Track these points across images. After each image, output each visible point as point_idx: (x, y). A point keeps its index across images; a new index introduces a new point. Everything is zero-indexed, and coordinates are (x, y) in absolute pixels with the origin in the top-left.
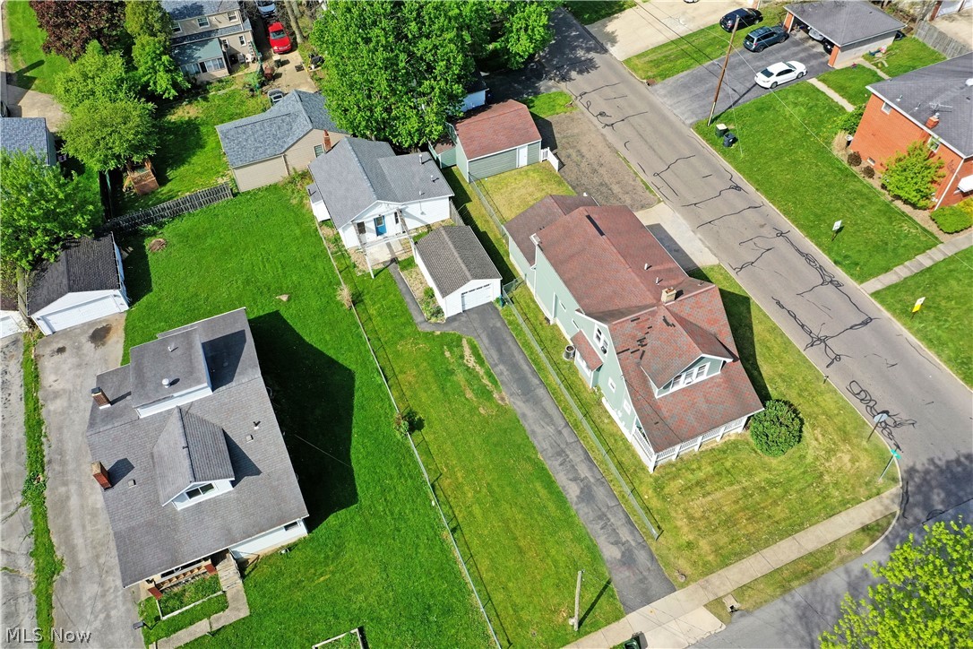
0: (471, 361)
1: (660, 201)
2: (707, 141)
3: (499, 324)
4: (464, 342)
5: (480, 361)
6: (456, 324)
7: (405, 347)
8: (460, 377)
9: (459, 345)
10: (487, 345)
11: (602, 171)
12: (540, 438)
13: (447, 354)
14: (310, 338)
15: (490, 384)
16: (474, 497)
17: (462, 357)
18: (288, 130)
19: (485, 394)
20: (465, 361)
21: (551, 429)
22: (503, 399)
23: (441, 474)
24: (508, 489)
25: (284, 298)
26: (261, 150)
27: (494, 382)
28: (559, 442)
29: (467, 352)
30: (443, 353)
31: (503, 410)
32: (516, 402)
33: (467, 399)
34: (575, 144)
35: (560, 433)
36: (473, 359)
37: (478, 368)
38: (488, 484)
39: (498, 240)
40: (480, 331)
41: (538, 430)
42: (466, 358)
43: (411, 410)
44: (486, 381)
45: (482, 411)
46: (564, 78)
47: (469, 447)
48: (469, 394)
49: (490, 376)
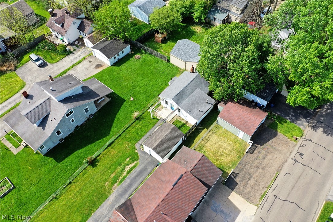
0: (128, 169)
1: (257, 205)
3: (149, 170)
4: (136, 162)
5: (129, 172)
6: (143, 155)
7: (125, 144)
8: (119, 169)
9: (133, 161)
10: (137, 170)
11: (260, 171)
12: (101, 210)
13: (128, 159)
14: (118, 115)
15: (120, 181)
16: (70, 198)
17: (128, 165)
19: (115, 181)
20: (127, 167)
21: (106, 212)
22: (115, 188)
23: (76, 183)
24: (76, 209)
25: (132, 99)
27: (121, 181)
28: (101, 218)
29: (131, 166)
31: (109, 191)
32: (115, 194)
33: (110, 176)
34: (269, 152)
35: (106, 216)
36: (129, 169)
37: (126, 173)
38: (76, 201)
40: (143, 165)
41: (104, 208)
42: (128, 166)
43: (99, 160)
44: (120, 178)
45: (106, 184)
46: (314, 128)
47: (90, 187)
48: (112, 176)
49: (124, 178)
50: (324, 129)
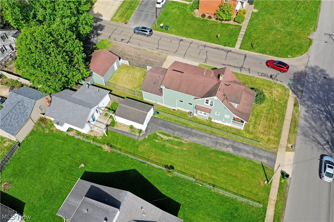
0: (166, 138)
1: (167, 56)
2: (160, 31)
3: (162, 121)
4: (157, 134)
5: (168, 136)
6: (149, 131)
7: (142, 149)
8: (168, 145)
9: (157, 136)
10: (165, 129)
11: (141, 57)
12: (208, 143)
14: (107, 171)
15: (178, 140)
16: (209, 174)
17: (162, 138)
18: (24, 108)
19: (180, 144)
20: (164, 139)
21: (207, 139)
22: (186, 141)
23: (194, 176)
24: (215, 164)
25: (83, 165)
26: (20, 122)
27: (179, 138)
28: (213, 140)
29: (162, 136)
30: (156, 142)
31: (189, 144)
32: (191, 139)
33: (177, 149)
34: (125, 54)
35: (211, 138)
36: (165, 137)
37: (170, 138)
38: (209, 167)
39: (134, 97)
40: (159, 127)
41: (204, 142)
42: (163, 138)
43: (165, 166)
44: (176, 140)
45: (185, 149)
46: (98, 35)
47: (192, 162)
48: (176, 147)
49: (176, 137)
50: (99, 30)
